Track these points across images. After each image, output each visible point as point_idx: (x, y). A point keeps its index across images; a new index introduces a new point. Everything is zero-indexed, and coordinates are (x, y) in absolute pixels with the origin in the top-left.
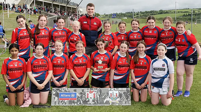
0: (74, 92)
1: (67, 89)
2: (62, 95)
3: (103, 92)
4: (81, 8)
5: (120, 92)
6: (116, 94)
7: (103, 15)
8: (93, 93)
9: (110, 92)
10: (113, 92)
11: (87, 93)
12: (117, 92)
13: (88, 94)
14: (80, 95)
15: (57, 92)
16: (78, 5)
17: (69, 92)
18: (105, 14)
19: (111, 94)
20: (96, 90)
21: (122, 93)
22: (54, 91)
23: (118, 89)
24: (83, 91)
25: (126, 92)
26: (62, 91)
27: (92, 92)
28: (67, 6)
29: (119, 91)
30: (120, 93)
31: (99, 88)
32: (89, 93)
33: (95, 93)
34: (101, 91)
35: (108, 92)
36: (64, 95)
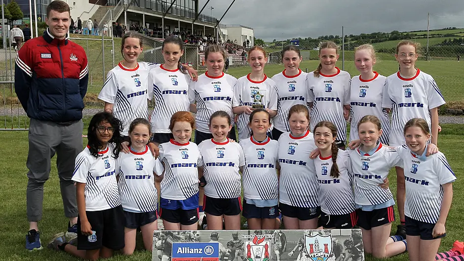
0: (212, 242)
1: (192, 233)
4: (225, 27)
5: (337, 241)
6: (326, 245)
7: (271, 43)
9: (309, 241)
10: (316, 241)
11: (247, 243)
13: (249, 246)
14: (228, 250)
15: (166, 240)
16: (218, 22)
17: (199, 240)
18: (275, 40)
20: (270, 236)
21: (342, 242)
22: (159, 239)
23: (330, 232)
24: (236, 238)
25: (352, 239)
28: (194, 23)
29: (334, 239)
30: (334, 242)
31: (279, 231)
32: (251, 243)
33: (268, 244)
34: (285, 238)
35: (303, 241)
36: (186, 250)
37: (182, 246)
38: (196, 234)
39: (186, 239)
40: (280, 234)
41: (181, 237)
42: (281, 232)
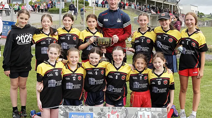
0: (90, 112)
1: (79, 108)
2: (73, 115)
3: (129, 112)
4: (181, 5)
5: (154, 114)
6: (148, 116)
7: (209, 15)
8: (117, 114)
10: (144, 114)
11: (108, 113)
12: (149, 113)
13: (109, 115)
14: (98, 117)
15: (65, 111)
16: (178, 2)
17: (83, 111)
18: (211, 13)
19: (141, 116)
20: (120, 110)
21: (156, 114)
22: (62, 110)
23: (151, 109)
24: (102, 111)
25: (162, 113)
26: (73, 110)
27: (115, 112)
28: (164, 3)
29: (152, 113)
30: (153, 114)
31: (124, 108)
32: (110, 114)
33: (119, 114)
34: (128, 111)
35: (137, 113)
36: (76, 116)
37: (74, 114)
38: (81, 108)
39: (76, 110)
40: (125, 110)
41: (74, 109)
42: (125, 108)
